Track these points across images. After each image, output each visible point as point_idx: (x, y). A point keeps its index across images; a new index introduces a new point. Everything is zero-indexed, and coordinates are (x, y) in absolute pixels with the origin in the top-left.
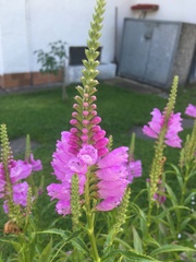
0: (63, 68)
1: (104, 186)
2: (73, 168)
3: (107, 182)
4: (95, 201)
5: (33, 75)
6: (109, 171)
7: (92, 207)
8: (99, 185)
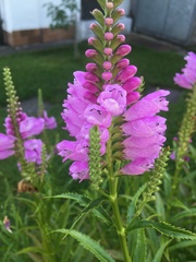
0: (74, 22)
1: (132, 145)
2: (91, 118)
3: (137, 139)
4: (119, 162)
5: (42, 31)
6: (142, 123)
7: (114, 170)
8: (125, 143)
